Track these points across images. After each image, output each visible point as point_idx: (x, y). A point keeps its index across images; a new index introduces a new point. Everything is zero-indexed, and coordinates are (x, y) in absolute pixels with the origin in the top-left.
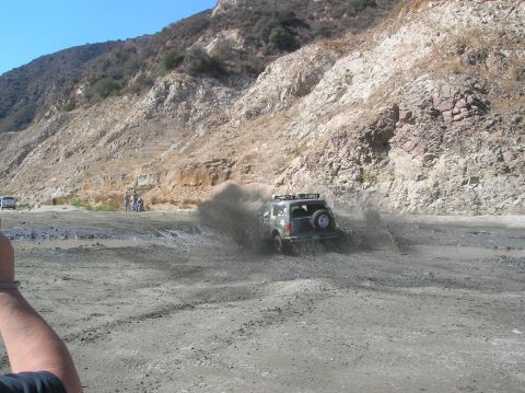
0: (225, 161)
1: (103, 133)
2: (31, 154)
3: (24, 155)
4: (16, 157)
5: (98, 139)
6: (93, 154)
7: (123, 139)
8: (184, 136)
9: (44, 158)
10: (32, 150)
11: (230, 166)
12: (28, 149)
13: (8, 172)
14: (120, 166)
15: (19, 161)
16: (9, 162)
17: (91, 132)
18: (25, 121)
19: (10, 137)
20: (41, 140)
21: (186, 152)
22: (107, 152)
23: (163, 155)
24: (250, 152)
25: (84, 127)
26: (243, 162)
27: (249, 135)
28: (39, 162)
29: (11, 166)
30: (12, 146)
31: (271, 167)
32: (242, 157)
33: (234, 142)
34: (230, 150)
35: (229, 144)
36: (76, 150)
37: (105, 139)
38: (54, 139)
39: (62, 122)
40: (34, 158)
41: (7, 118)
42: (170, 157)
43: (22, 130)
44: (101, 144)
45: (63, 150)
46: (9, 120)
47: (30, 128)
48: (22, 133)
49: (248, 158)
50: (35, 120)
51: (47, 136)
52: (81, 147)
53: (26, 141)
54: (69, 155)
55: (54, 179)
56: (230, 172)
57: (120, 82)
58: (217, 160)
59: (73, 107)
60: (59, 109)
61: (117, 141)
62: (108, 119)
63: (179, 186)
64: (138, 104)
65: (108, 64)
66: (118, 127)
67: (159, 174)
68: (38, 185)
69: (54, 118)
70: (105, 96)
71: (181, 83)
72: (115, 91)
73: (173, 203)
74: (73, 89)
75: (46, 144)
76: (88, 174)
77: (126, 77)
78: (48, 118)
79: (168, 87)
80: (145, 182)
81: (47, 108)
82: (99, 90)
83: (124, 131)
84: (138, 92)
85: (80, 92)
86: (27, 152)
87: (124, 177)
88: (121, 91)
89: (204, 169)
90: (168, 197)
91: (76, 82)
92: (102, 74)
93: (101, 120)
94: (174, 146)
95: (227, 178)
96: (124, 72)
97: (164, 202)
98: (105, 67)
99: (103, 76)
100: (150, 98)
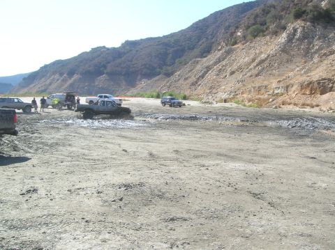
0: (330, 80)
1: (253, 60)
2: (210, 72)
3: (206, 73)
4: (201, 74)
5: (249, 64)
6: (247, 73)
7: (266, 64)
8: (305, 62)
9: (218, 75)
10: (210, 70)
11: (333, 83)
12: (208, 68)
13: (196, 82)
15: (203, 76)
16: (197, 77)
17: (247, 59)
18: (207, 51)
19: (198, 62)
20: (216, 63)
21: (306, 73)
22: (255, 72)
23: (291, 74)
25: (243, 55)
28: (214, 77)
29: (198, 79)
30: (199, 67)
34: (333, 73)
35: (333, 68)
36: (237, 70)
37: (255, 64)
38: (224, 63)
39: (229, 52)
40: (211, 75)
41: (195, 50)
42: (295, 75)
43: (205, 57)
44: (252, 66)
45: (229, 70)
46: (197, 51)
47: (209, 56)
48: (205, 59)
50: (212, 51)
51: (220, 62)
52: (240, 69)
53: (207, 64)
54: (232, 73)
55: (223, 87)
56: (332, 87)
57: (264, 28)
58: (324, 79)
59: (235, 43)
60: (227, 45)
61: (262, 65)
62: (257, 52)
63: (299, 95)
64: (275, 42)
65: (257, 16)
66: (263, 56)
67: (287, 87)
68: (214, 91)
69: (223, 50)
70: (255, 36)
71: (304, 27)
72: (261, 34)
73: (295, 104)
74: (235, 32)
75: (219, 66)
76: (244, 85)
77: (268, 24)
78: (220, 50)
79: (295, 30)
80: (279, 91)
81: (219, 44)
82: (251, 33)
83: (266, 59)
84: (276, 33)
85: (239, 34)
86: (208, 71)
87: (266, 87)
88: (265, 34)
89: (316, 85)
90: (292, 101)
91: (237, 28)
92: (254, 22)
93: (252, 51)
94: (298, 69)
95: (330, 91)
96: (268, 21)
97: (289, 104)
98: (255, 18)
99: (254, 24)
100: (283, 37)
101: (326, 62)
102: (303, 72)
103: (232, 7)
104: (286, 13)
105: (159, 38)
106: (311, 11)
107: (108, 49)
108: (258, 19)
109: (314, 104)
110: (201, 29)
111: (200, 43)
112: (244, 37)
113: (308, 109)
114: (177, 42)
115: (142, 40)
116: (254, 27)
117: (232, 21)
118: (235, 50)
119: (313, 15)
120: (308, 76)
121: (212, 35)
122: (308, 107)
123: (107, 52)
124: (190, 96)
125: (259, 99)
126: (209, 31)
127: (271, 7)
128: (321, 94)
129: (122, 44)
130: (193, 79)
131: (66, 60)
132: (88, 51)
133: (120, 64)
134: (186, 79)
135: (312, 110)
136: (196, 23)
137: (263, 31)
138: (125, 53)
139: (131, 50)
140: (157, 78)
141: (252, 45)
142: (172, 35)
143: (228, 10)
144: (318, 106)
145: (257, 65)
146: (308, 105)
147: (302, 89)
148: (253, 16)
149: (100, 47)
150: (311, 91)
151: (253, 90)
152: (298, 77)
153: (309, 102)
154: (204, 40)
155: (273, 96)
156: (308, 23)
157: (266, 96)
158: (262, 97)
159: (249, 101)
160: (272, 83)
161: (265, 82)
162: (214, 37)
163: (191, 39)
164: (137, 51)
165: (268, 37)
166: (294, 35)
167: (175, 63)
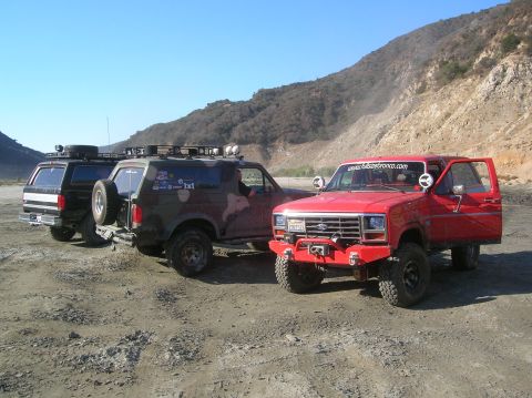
1: (448, 116)
2: (387, 135)
3: (381, 136)
4: (374, 138)
5: (443, 120)
10: (387, 132)
12: (384, 131)
15: (377, 142)
16: (369, 142)
17: (439, 114)
19: (370, 120)
25: (432, 109)
29: (370, 145)
36: (425, 131)
37: (449, 121)
38: (406, 121)
39: (413, 104)
40: (389, 139)
42: (497, 137)
44: (444, 126)
45: (413, 131)
47: (386, 111)
48: (380, 116)
50: (392, 102)
51: (400, 119)
52: (429, 129)
53: (384, 123)
54: (418, 136)
59: (421, 90)
60: (411, 92)
62: (454, 102)
65: (456, 45)
66: (460, 110)
69: (407, 102)
70: (451, 79)
71: (518, 64)
72: (460, 75)
74: (423, 72)
75: (399, 126)
76: (432, 153)
77: (471, 58)
78: (403, 100)
79: (505, 71)
81: (401, 92)
85: (430, 75)
86: (383, 134)
88: (466, 74)
91: (426, 65)
92: (450, 55)
98: (452, 50)
102: (507, 132)
103: (423, 29)
105: (310, 83)
107: (233, 104)
108: (457, 51)
109: (512, 175)
110: (376, 66)
111: (374, 88)
112: (437, 79)
114: (338, 87)
115: (284, 86)
118: (423, 99)
121: (393, 74)
123: (232, 108)
126: (389, 68)
128: (522, 163)
131: (169, 124)
132: (203, 108)
133: (253, 126)
136: (368, 57)
137: (463, 71)
138: (259, 109)
139: (269, 105)
141: (447, 92)
142: (330, 78)
143: (417, 34)
148: (449, 47)
149: (221, 102)
154: (381, 82)
156: (525, 57)
162: (396, 77)
163: (360, 81)
164: (278, 105)
165: (470, 80)
166: (503, 76)
167: (336, 121)
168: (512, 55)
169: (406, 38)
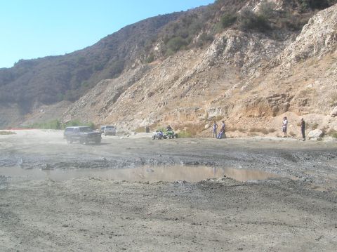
0: (284, 96)
1: (176, 78)
2: (123, 94)
3: (118, 95)
4: (112, 97)
5: (173, 82)
6: (170, 93)
7: (193, 82)
9: (133, 97)
10: (123, 92)
11: (289, 100)
12: (121, 91)
13: (106, 108)
14: (192, 102)
15: (114, 100)
16: (107, 101)
17: (168, 77)
18: (117, 72)
19: (108, 83)
20: (130, 84)
22: (180, 92)
23: (227, 92)
24: (305, 88)
25: (162, 74)
26: (300, 96)
27: (302, 74)
28: (129, 101)
29: (109, 103)
30: (109, 89)
31: (326, 100)
32: (299, 92)
33: (289, 80)
34: (287, 87)
35: (286, 81)
36: (157, 91)
37: (178, 82)
38: (140, 83)
39: (144, 71)
40: (125, 97)
41: (104, 70)
42: (233, 93)
43: (115, 78)
44: (176, 85)
45: (146, 90)
46: (106, 72)
47: (121, 76)
48: (116, 80)
49: (304, 93)
50: (125, 70)
51: (134, 82)
52: (160, 89)
53: (119, 85)
54: (151, 94)
55: (141, 113)
56: (288, 106)
57: (187, 40)
58: (277, 96)
59: (152, 60)
60: (142, 62)
61: (188, 83)
62: (180, 68)
63: (244, 118)
64: (202, 55)
65: (177, 27)
66: (188, 73)
67: (227, 108)
68: (129, 117)
69: (138, 68)
70: (176, 50)
71: (235, 37)
72: (184, 47)
73: (241, 130)
74: (151, 47)
75: (134, 87)
76: (167, 109)
77: (190, 36)
78: (134, 68)
79: (225, 41)
80: (215, 114)
81: (133, 61)
82: (171, 46)
83: (193, 75)
84: (201, 45)
85: (156, 48)
86: (120, 93)
87: (196, 110)
88: (189, 46)
89: (266, 103)
90: (236, 126)
91: (154, 41)
92: (173, 34)
93: (174, 68)
94: (235, 85)
95: (287, 110)
96: (190, 32)
97: (234, 130)
98: (175, 31)
99: (174, 36)
100: (211, 50)
101: (270, 75)
102: (242, 89)
103: (146, 20)
104: (211, 23)
105: (61, 56)
106: (243, 18)
108: (178, 31)
109: (268, 128)
110: (111, 46)
111: (110, 62)
112: (163, 52)
113: (260, 136)
114: (82, 61)
115: (39, 58)
116: (173, 39)
117: (147, 36)
118: (152, 67)
119: (246, 23)
120: (254, 93)
121: (123, 52)
122: (260, 134)
124: (99, 125)
125: (189, 126)
126: (120, 48)
127: (192, 16)
128: (274, 115)
129: (15, 64)
130: (103, 104)
133: (13, 89)
134: (93, 104)
135: (267, 137)
136: (105, 39)
137: (186, 44)
138: (18, 75)
139: (26, 72)
140: (58, 104)
141: (173, 60)
142: (77, 53)
143: (141, 24)
144: (273, 131)
145: (182, 83)
146: (259, 131)
147: (247, 110)
148: (173, 28)
150: (260, 111)
151: (179, 114)
152: (237, 95)
153: (260, 127)
154: (114, 58)
155: (207, 120)
156: (240, 32)
157: (198, 121)
158: (193, 122)
159: (176, 128)
160: (204, 104)
161: (195, 104)
162: (126, 54)
163: (99, 57)
164: (34, 72)
165: (192, 51)
166: (225, 46)
167: (80, 86)
168: (229, 30)
169: (133, 26)
